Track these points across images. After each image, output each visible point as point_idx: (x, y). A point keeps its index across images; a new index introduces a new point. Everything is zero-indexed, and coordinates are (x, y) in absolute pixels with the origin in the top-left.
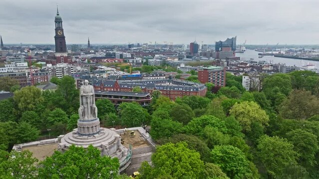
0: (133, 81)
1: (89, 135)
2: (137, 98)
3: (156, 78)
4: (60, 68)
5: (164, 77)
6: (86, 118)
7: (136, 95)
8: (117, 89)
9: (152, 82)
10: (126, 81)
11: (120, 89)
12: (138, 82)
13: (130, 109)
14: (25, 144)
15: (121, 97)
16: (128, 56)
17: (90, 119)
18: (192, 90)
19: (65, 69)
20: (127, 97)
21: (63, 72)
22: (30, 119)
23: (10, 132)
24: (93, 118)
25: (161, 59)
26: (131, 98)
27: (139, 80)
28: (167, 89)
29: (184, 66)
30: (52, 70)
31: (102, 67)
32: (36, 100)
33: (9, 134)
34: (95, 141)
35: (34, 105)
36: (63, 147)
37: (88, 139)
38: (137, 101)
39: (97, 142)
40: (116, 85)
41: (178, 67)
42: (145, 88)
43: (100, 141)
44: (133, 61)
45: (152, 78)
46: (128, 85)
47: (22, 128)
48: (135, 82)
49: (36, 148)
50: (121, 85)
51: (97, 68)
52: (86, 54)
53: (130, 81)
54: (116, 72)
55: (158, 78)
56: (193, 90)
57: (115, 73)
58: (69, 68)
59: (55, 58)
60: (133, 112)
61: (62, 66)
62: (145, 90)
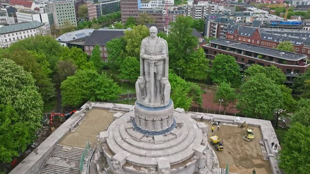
0: (285, 31)
1: (146, 133)
2: (281, 61)
4: (200, 7)
6: (146, 101)
7: (282, 55)
8: (256, 41)
10: (273, 30)
11: (260, 42)
12: (292, 34)
13: (257, 85)
14: (98, 105)
15: (256, 55)
19: (205, 8)
20: (264, 57)
21: (203, 11)
24: (158, 104)
26: (271, 59)
27: (295, 31)
30: (192, 9)
31: (252, 9)
34: (150, 150)
36: (102, 141)
37: (141, 141)
38: (278, 67)
39: (153, 153)
40: (255, 35)
42: (302, 45)
43: (160, 153)
46: (274, 37)
48: (288, 34)
49: (105, 113)
50: (263, 35)
51: (245, 10)
53: (279, 30)
54: (266, 16)
57: (265, 17)
58: (210, 8)
60: (260, 90)
61: (203, 4)
62: (301, 47)
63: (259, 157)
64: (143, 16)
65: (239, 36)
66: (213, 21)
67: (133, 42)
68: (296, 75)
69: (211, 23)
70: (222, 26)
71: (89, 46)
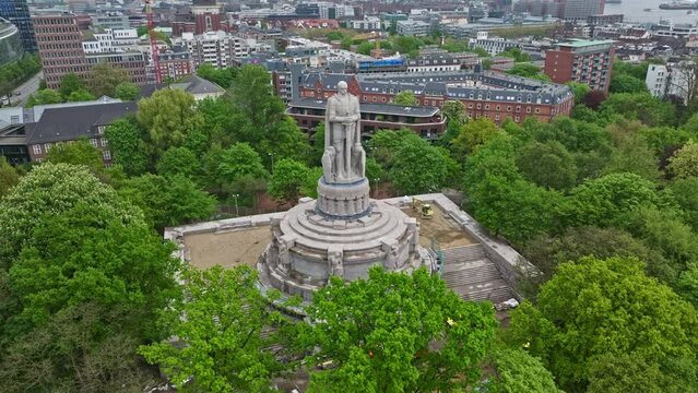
0: (389, 75)
1: (348, 218)
2: (411, 120)
3: (439, 68)
4: (211, 42)
5: (458, 67)
6: (340, 177)
7: (408, 111)
9: (433, 77)
10: (372, 76)
12: (400, 79)
14: (189, 229)
15: (371, 116)
16: (347, 14)
17: (350, 180)
18: (539, 102)
19: (222, 45)
20: (385, 117)
21: (218, 51)
22: (181, 165)
23: (153, 199)
25: (427, 20)
26: (396, 118)
27: (402, 75)
28: (476, 97)
29: (485, 38)
30: (196, 47)
31: (300, 40)
32: (188, 120)
33: (153, 204)
34: (364, 233)
35: (185, 132)
36: (290, 245)
37: (347, 228)
38: (411, 128)
39: (370, 235)
41: (472, 40)
42: (422, 95)
43: (376, 234)
44: (362, 25)
45: (428, 68)
46: (380, 87)
47: (177, 190)
48: (394, 79)
49: (213, 238)
50: (364, 85)
52: (252, 7)
53: (380, 75)
54: (332, 51)
55: (444, 68)
56: (543, 101)
57: (332, 55)
58: (231, 43)
59: (193, 18)
60: (420, 156)
61: (215, 37)
62: (421, 98)
63: (453, 230)
64: (101, 70)
65: (323, 92)
68: (435, 137)
70: (282, 77)
71: (42, 144)
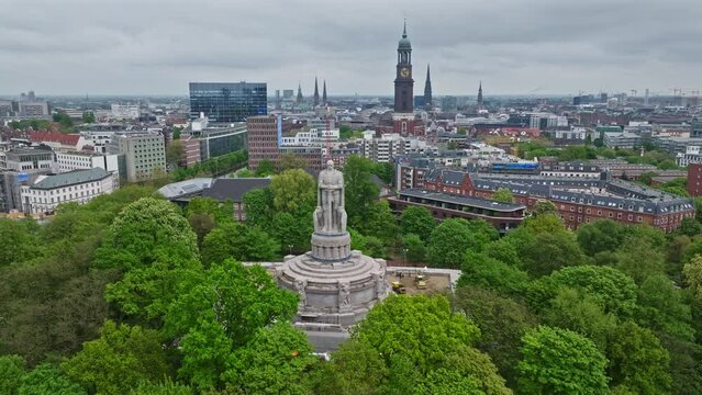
1: (326, 262)
2: (492, 213)
3: (575, 174)
4: (385, 142)
5: (597, 175)
6: (324, 230)
7: (494, 206)
8: (467, 191)
9: (556, 182)
10: (493, 176)
11: (473, 193)
15: (461, 207)
16: (559, 124)
17: (330, 232)
18: (641, 210)
19: (394, 145)
20: (471, 209)
21: (391, 150)
23: (233, 239)
26: (480, 211)
27: (525, 177)
28: (577, 200)
29: (696, 153)
30: (372, 146)
34: (330, 273)
37: (321, 268)
38: (488, 220)
39: (333, 275)
40: (466, 184)
41: (680, 154)
42: (526, 195)
43: (339, 275)
44: (565, 135)
45: (563, 174)
46: (491, 185)
47: (252, 236)
48: (514, 180)
50: (479, 183)
51: (468, 147)
52: (468, 116)
53: (502, 176)
55: (581, 175)
56: (645, 210)
58: (402, 144)
59: (391, 122)
60: (448, 236)
61: (390, 139)
62: (525, 198)
65: (442, 186)
66: (405, 165)
67: (285, 193)
69: (403, 168)
70: (420, 173)
